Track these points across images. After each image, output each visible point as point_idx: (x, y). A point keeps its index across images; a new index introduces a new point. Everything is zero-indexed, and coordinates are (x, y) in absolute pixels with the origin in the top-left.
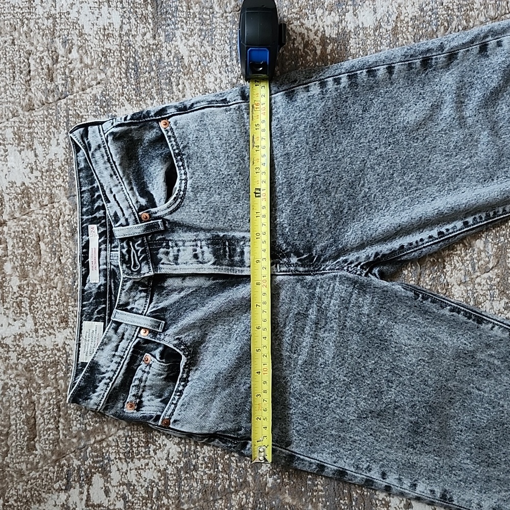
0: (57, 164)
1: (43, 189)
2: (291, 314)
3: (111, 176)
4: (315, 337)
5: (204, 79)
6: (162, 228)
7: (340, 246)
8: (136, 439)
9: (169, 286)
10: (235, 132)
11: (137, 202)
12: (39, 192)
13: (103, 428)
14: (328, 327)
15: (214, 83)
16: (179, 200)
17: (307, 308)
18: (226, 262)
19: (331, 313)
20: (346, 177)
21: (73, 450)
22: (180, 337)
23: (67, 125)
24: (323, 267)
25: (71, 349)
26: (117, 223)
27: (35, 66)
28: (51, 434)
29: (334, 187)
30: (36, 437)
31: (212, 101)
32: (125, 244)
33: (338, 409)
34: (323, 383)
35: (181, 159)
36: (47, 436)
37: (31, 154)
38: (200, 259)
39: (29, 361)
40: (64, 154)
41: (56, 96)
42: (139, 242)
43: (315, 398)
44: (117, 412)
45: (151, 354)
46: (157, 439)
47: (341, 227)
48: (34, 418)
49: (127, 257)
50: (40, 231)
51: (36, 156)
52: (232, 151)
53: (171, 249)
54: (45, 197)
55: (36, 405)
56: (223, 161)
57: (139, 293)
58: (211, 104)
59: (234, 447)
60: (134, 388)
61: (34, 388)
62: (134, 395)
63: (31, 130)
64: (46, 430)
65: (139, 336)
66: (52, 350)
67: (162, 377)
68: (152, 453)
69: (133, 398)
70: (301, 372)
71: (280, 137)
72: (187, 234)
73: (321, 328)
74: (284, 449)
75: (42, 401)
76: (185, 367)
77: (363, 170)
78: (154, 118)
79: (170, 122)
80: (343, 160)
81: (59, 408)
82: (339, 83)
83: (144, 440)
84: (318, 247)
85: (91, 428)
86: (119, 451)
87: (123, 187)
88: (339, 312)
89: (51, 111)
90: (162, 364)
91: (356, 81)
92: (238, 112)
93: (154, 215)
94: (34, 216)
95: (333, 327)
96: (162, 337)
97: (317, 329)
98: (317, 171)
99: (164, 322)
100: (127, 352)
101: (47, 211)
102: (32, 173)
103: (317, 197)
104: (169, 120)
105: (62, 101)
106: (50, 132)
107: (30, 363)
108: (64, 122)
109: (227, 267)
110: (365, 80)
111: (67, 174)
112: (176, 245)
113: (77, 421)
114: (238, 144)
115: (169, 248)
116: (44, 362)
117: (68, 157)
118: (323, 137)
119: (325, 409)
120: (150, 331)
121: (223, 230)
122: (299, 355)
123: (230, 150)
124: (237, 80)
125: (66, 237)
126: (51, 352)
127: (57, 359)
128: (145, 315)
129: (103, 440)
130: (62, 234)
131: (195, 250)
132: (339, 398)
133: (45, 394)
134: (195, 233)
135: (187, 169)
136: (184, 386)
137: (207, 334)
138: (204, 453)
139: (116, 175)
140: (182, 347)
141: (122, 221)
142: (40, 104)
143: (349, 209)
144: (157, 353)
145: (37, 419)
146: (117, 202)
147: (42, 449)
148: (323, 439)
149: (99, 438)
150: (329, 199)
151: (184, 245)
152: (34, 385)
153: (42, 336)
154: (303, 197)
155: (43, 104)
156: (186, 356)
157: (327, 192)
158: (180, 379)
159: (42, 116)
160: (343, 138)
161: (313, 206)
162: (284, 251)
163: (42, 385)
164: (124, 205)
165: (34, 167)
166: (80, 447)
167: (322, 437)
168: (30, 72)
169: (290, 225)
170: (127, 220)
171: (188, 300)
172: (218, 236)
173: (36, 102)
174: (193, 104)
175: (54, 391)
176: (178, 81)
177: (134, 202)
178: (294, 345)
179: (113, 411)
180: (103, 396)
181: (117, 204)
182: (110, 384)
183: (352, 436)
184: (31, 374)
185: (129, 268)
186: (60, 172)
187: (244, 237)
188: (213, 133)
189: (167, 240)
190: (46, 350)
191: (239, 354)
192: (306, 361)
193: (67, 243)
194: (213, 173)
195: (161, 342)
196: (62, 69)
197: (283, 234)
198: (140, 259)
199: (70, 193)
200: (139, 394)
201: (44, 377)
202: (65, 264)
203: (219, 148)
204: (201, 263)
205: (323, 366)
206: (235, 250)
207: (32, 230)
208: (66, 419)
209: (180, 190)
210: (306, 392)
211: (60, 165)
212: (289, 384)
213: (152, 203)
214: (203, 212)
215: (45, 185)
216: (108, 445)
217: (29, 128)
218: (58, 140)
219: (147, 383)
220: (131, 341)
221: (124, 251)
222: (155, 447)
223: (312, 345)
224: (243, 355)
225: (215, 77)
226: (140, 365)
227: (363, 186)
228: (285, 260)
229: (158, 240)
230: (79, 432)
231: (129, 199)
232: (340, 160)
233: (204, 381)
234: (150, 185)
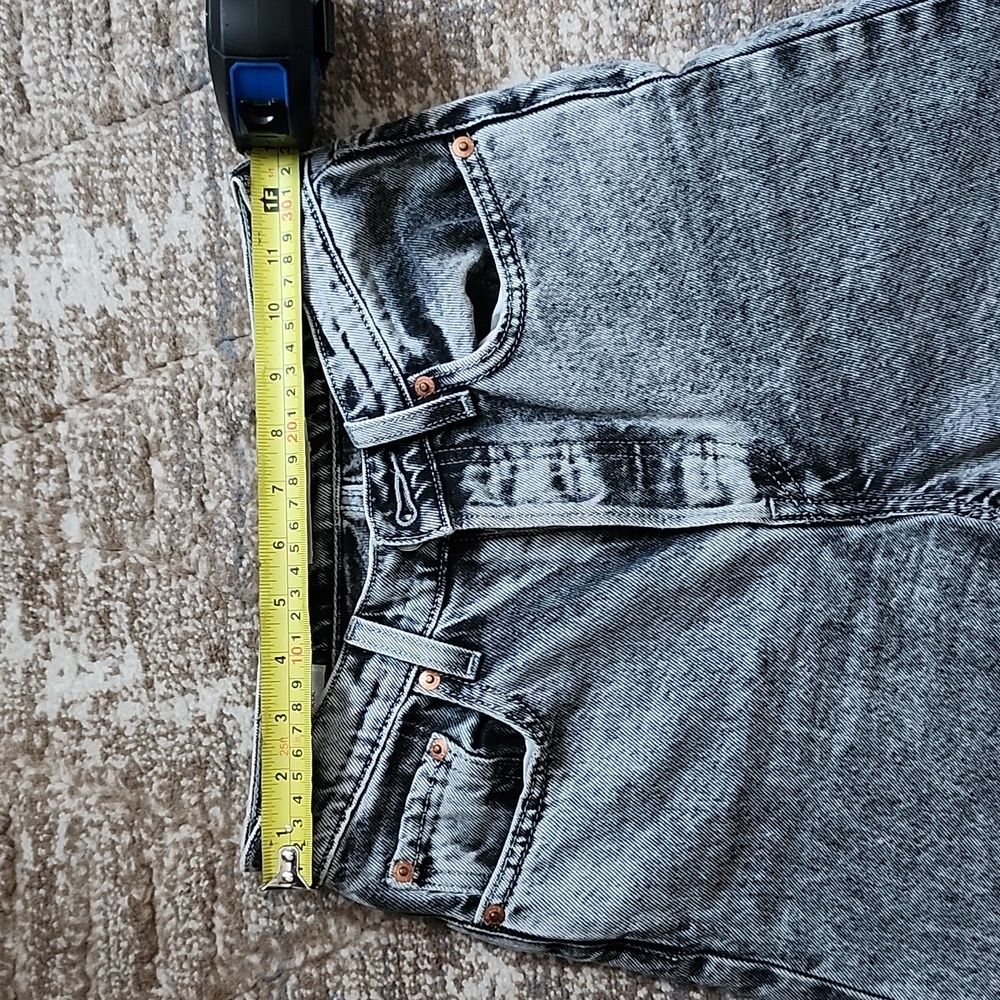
0: (186, 260)
1: (153, 324)
2: (809, 628)
3: (334, 286)
4: (874, 684)
5: (555, 26)
6: (469, 412)
7: (935, 446)
8: (410, 955)
9: (491, 562)
10: (645, 159)
11: (402, 349)
12: (142, 333)
13: (326, 927)
14: (906, 656)
15: (580, 35)
16: (511, 340)
17: (849, 609)
18: (635, 496)
19: (913, 620)
20: (938, 270)
21: (250, 982)
22: (520, 692)
23: (209, 155)
24: (891, 503)
25: (237, 728)
26: (352, 409)
27: (122, 6)
28: (196, 945)
29: (909, 297)
30: (157, 953)
31: (586, 81)
32: (378, 461)
33: (941, 868)
34: (900, 802)
35: (506, 237)
36: (184, 950)
37: (119, 235)
38: (570, 491)
39: (133, 761)
40: (204, 232)
41: (178, 82)
42: (412, 452)
43: (880, 841)
44: (367, 888)
45: (446, 735)
46: (462, 951)
47: (931, 399)
48: (151, 904)
49: (384, 493)
50: (148, 430)
51: (133, 238)
52: (640, 210)
53: (494, 465)
54: (158, 345)
55: (155, 871)
56: (614, 239)
57: (416, 582)
58: (582, 89)
59: (671, 971)
60: (410, 825)
61: (147, 829)
62: (411, 844)
63: (118, 174)
64: (182, 935)
65: (416, 690)
66: (191, 731)
67: (479, 794)
68: (451, 987)
69: (409, 852)
70: (842, 775)
71: (768, 167)
72: (533, 426)
73: (887, 661)
74: (801, 973)
75: (168, 862)
76: (535, 772)
77: (980, 249)
78: (437, 133)
79: (476, 142)
80: (930, 224)
81: (213, 878)
82: (912, 27)
83: (431, 955)
84: (875, 453)
85: (296, 926)
86: (367, 984)
87: (365, 312)
88: (937, 619)
89: (166, 124)
90: (477, 759)
91: (954, 18)
92: (652, 105)
93: (446, 381)
94: (132, 394)
95: (920, 656)
96: (476, 693)
97: (878, 663)
98: (864, 256)
99: (479, 654)
100: (386, 730)
101: (165, 379)
102: (124, 283)
103: (865, 323)
104: (474, 137)
105: (193, 95)
106: (167, 178)
107: (136, 765)
108: (202, 149)
109: (639, 509)
110: (979, 12)
111: (213, 285)
112: (508, 456)
113: (260, 911)
114: (653, 191)
115: (488, 465)
116: (172, 764)
117: (214, 239)
118: (877, 166)
119: (906, 867)
120: (445, 678)
121: (625, 414)
122: (834, 731)
123: (632, 209)
124: (641, 27)
125: (216, 444)
126: (187, 736)
127: (203, 753)
128: (430, 637)
129: (325, 957)
130: (207, 438)
131: (556, 468)
132: (945, 842)
133: (176, 844)
134: (555, 423)
135: (523, 261)
136: (536, 819)
137: (589, 685)
138: (584, 986)
139: (344, 283)
140: (529, 719)
141: (367, 401)
142: (138, 106)
143: (950, 352)
144: (464, 731)
145: (159, 908)
146: (352, 352)
147: (173, 983)
148: (905, 946)
149: (315, 952)
150: (898, 326)
151: (526, 456)
152: (149, 821)
153: (164, 698)
154: (828, 325)
155: (147, 106)
156: (540, 742)
157: (893, 309)
158: (525, 801)
159: (144, 137)
160: (931, 165)
161: (858, 349)
162: (785, 464)
163: (168, 821)
164: (369, 359)
165: (129, 268)
166: (269, 974)
167: (902, 941)
168: (109, 23)
169: (799, 397)
170: (378, 397)
171: (540, 597)
172: (614, 430)
173: (128, 102)
174: (535, 93)
175: (198, 835)
176: (490, 35)
177: (394, 349)
178: (820, 705)
179: (357, 884)
180: (331, 843)
181: (351, 357)
182: (348, 813)
183: (978, 935)
184: (138, 794)
185: (391, 520)
186: (195, 278)
187: (679, 433)
188: (587, 167)
189: (483, 443)
190: (174, 732)
191: (676, 735)
192: (852, 748)
193: (219, 461)
194: (592, 269)
195: (475, 707)
196: (192, 14)
197: (781, 422)
198: (417, 495)
199: (223, 331)
200: (424, 840)
201: (173, 800)
202: (216, 513)
203: (604, 204)
204: (572, 499)
205: (898, 759)
206: (657, 464)
207: (130, 428)
208: (231, 906)
209: (509, 316)
210: (855, 825)
211: (195, 260)
212: (810, 807)
213: (440, 350)
214: (572, 368)
215: (158, 314)
216: (340, 970)
217: (113, 167)
218: (186, 196)
219: (443, 811)
220: (396, 702)
221: (378, 477)
222: (457, 971)
223: (868, 705)
224: (687, 736)
225: (582, 20)
226: (420, 764)
227: (983, 289)
228: (790, 487)
229: (458, 446)
230: (264, 937)
231: (381, 343)
232: (923, 224)
233: (588, 806)
234: (431, 305)
